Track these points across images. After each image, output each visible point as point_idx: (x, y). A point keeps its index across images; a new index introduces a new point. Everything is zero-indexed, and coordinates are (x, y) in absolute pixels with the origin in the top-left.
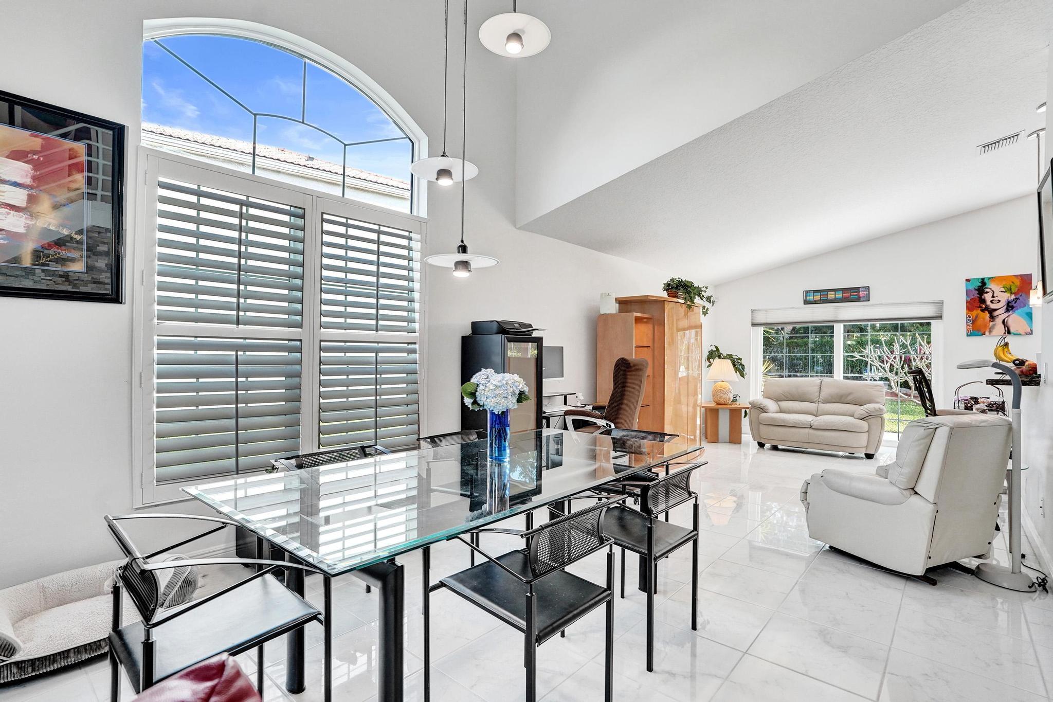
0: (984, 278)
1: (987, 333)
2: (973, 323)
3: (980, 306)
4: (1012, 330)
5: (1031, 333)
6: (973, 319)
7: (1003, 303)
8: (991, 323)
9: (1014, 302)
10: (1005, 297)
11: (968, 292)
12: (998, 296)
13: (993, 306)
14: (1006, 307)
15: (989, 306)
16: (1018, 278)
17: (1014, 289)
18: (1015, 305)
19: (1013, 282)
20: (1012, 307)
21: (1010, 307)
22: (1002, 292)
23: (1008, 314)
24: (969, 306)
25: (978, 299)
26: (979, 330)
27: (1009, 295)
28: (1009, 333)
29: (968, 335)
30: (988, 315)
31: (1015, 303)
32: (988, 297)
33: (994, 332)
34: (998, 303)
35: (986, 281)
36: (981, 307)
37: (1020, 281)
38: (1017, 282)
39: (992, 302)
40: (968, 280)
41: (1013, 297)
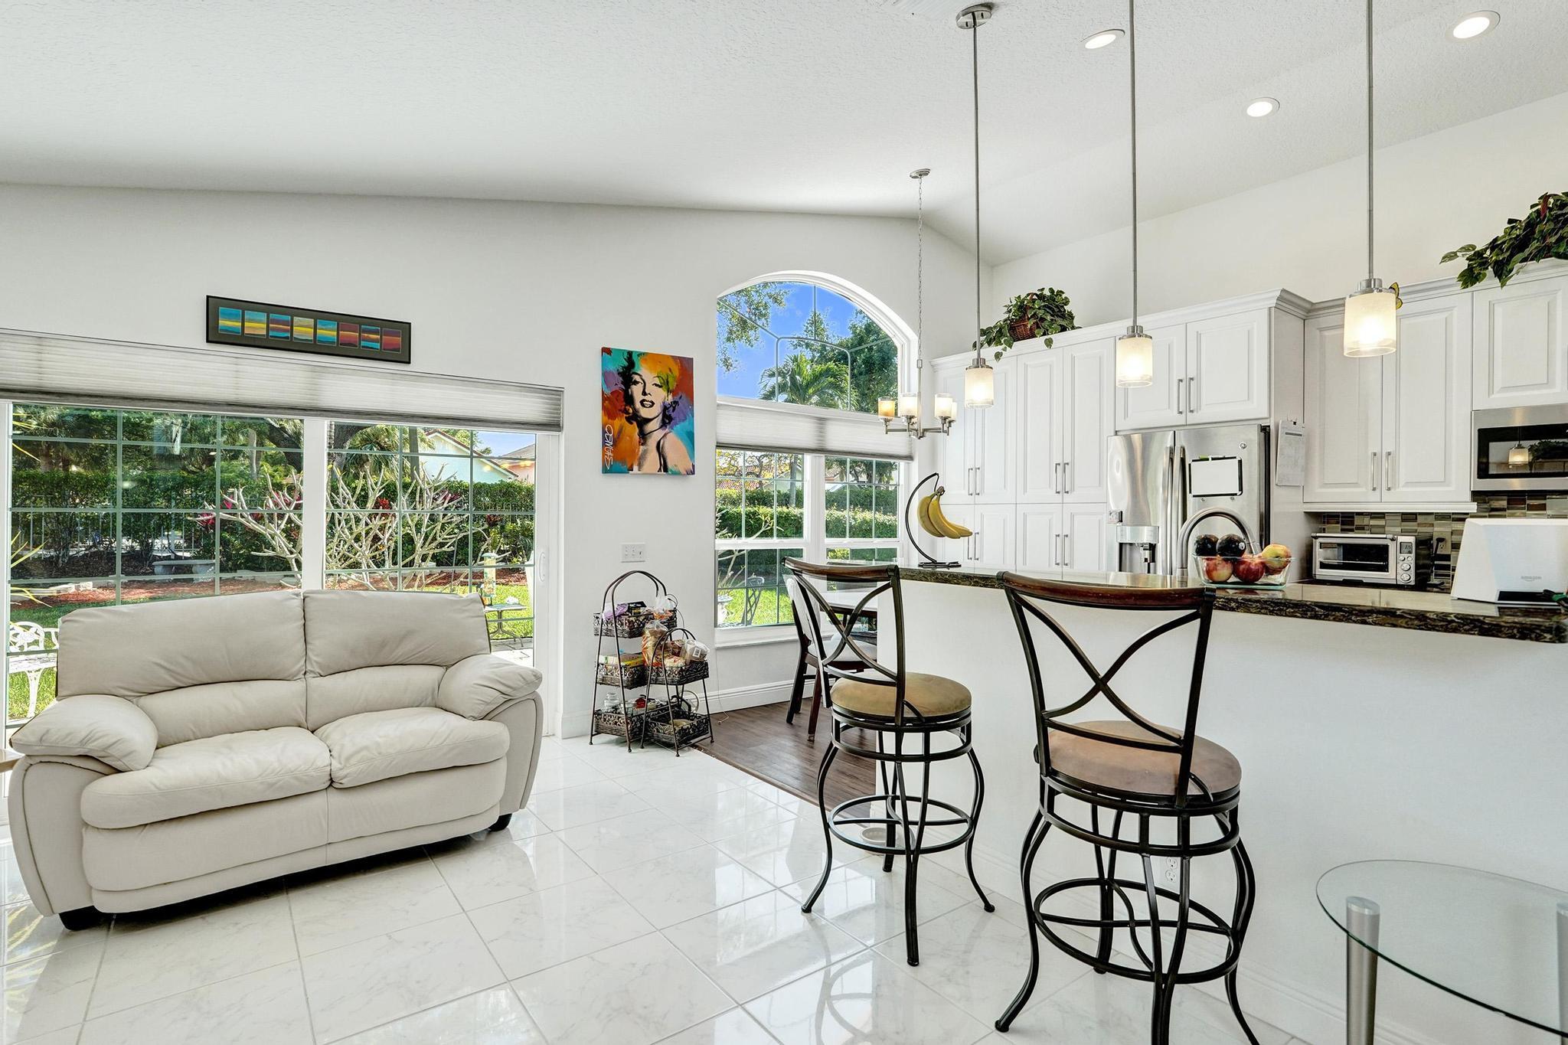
0: (632, 352)
1: (636, 468)
2: (615, 445)
3: (625, 409)
4: (670, 466)
5: (693, 473)
6: (615, 436)
7: (657, 410)
8: (641, 447)
9: (671, 409)
10: (660, 397)
11: (606, 375)
12: (650, 395)
13: (644, 413)
14: (661, 417)
15: (638, 412)
16: (676, 362)
17: (672, 385)
18: (673, 415)
19: (670, 370)
20: (670, 419)
21: (667, 419)
22: (656, 385)
23: (664, 432)
24: (609, 407)
25: (622, 393)
26: (623, 462)
27: (665, 393)
28: (666, 470)
29: (605, 471)
30: (637, 430)
31: (673, 411)
32: (636, 391)
33: (646, 467)
34: (651, 406)
35: (635, 357)
36: (627, 412)
37: (679, 369)
38: (676, 372)
39: (642, 402)
40: (606, 351)
41: (670, 399)
